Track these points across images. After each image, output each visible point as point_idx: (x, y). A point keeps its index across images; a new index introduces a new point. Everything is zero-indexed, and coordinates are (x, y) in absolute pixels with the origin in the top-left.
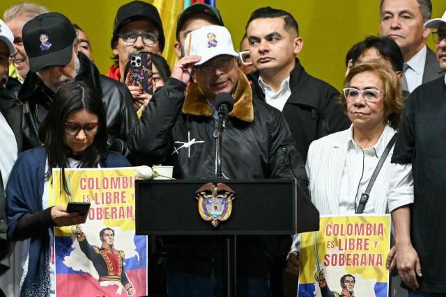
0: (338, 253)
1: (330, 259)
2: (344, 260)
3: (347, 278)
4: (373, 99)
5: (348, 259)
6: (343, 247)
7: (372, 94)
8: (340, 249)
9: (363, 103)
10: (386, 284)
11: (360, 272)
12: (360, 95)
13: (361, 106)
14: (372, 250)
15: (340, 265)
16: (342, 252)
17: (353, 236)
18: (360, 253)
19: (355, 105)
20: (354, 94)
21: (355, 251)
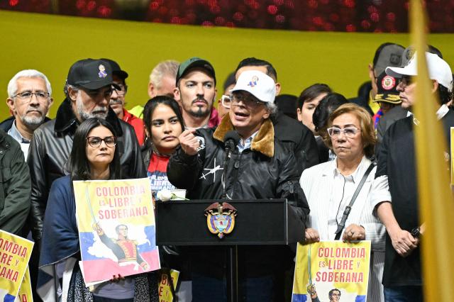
0: (328, 271)
1: (321, 276)
2: (332, 277)
3: (334, 292)
4: (352, 136)
5: (336, 277)
6: (332, 266)
7: (351, 131)
8: (330, 268)
9: (344, 139)
10: (365, 297)
11: (345, 287)
12: (342, 133)
13: (343, 141)
14: (355, 269)
15: (329, 281)
16: (331, 271)
17: (340, 258)
18: (346, 271)
19: (339, 141)
20: (336, 132)
21: (342, 271)
